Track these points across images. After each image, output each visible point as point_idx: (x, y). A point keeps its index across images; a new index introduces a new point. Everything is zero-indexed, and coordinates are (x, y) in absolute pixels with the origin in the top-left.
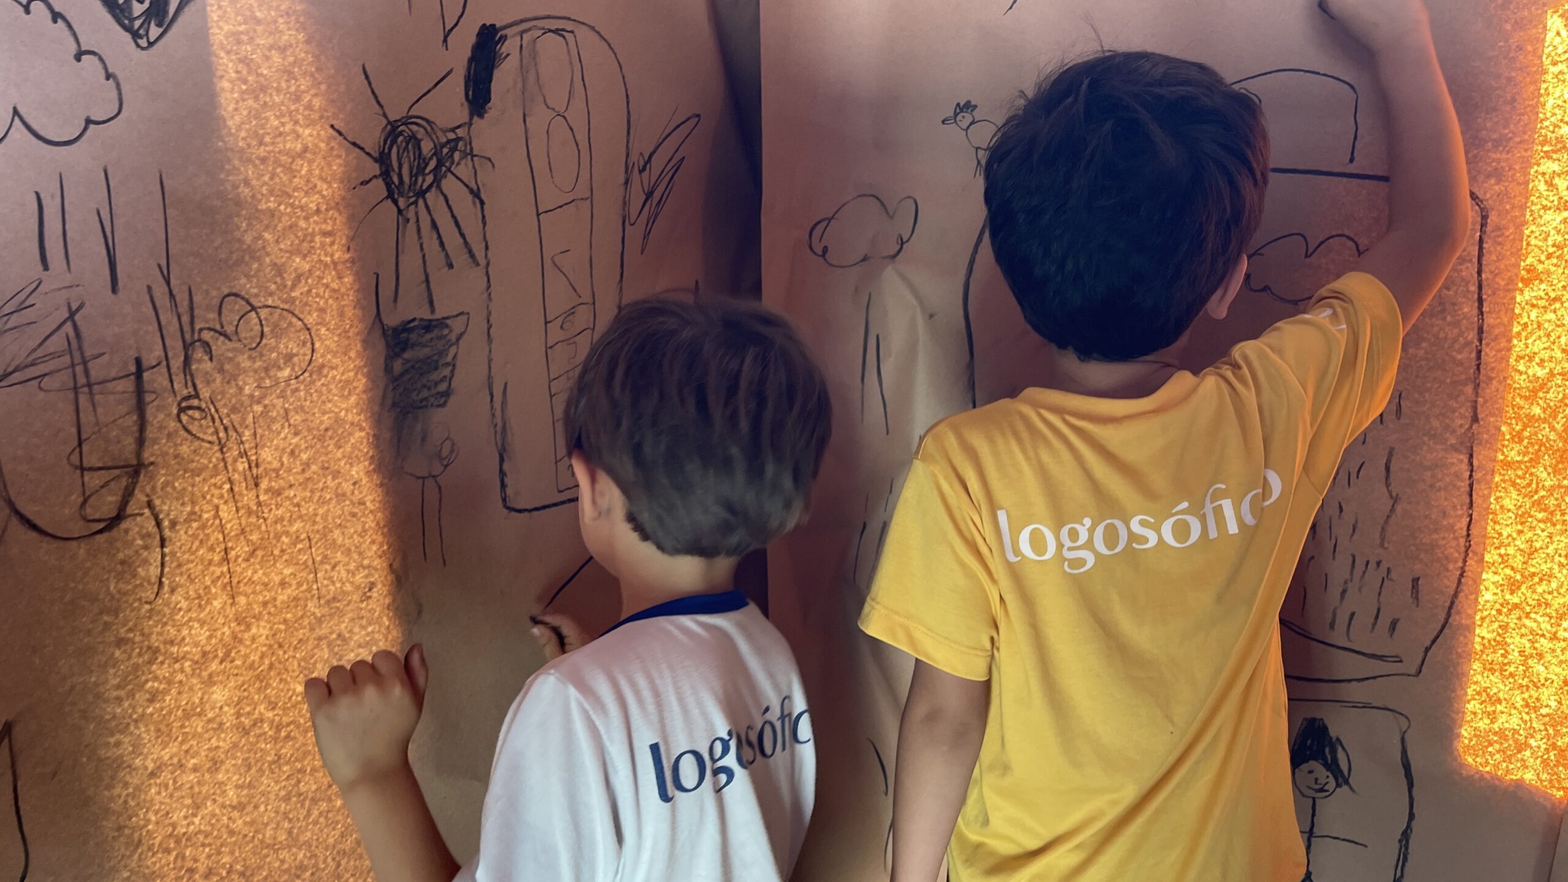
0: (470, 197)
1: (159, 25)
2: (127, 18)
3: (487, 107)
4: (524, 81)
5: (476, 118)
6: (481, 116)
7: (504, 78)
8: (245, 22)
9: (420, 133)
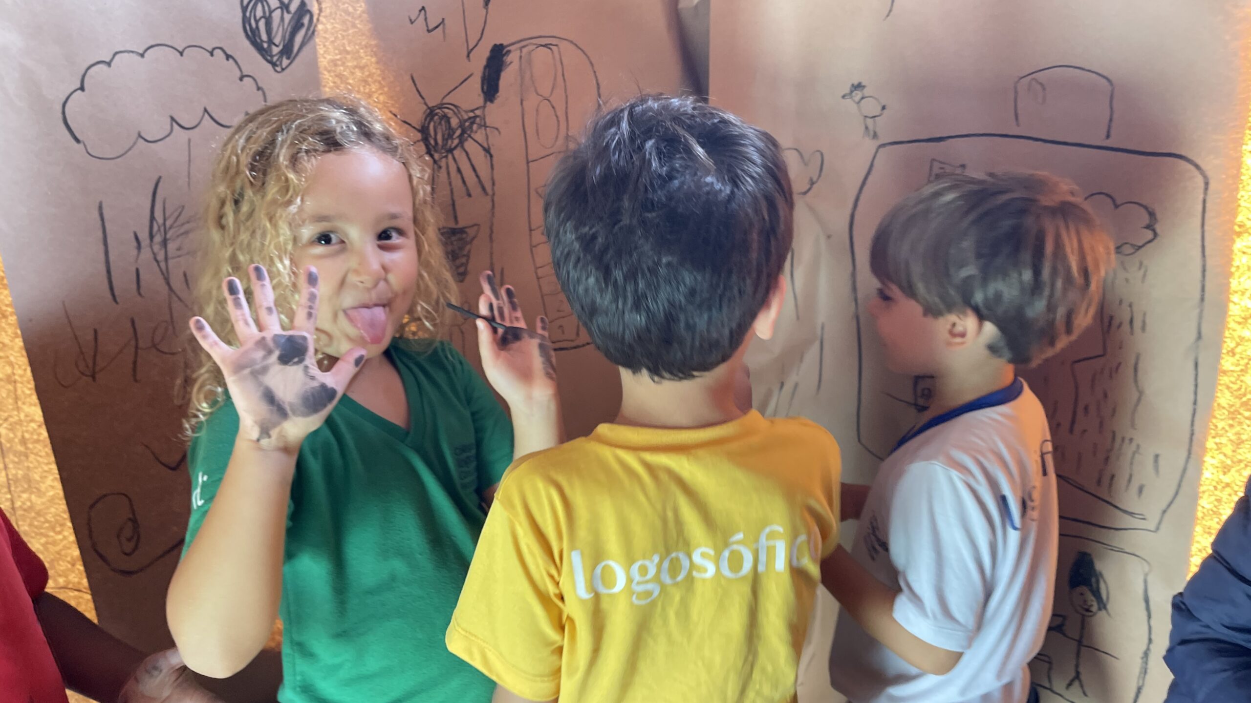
0: (483, 153)
1: (288, 58)
2: (270, 56)
3: (496, 96)
4: (522, 78)
5: (488, 103)
6: (492, 101)
7: (508, 78)
8: (340, 54)
9: (450, 113)
